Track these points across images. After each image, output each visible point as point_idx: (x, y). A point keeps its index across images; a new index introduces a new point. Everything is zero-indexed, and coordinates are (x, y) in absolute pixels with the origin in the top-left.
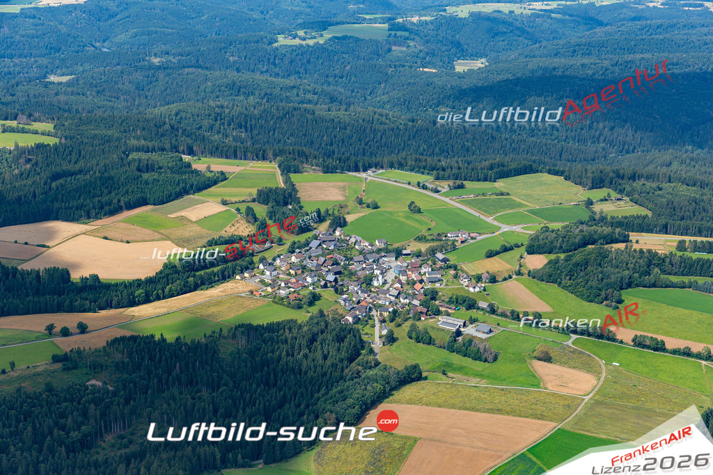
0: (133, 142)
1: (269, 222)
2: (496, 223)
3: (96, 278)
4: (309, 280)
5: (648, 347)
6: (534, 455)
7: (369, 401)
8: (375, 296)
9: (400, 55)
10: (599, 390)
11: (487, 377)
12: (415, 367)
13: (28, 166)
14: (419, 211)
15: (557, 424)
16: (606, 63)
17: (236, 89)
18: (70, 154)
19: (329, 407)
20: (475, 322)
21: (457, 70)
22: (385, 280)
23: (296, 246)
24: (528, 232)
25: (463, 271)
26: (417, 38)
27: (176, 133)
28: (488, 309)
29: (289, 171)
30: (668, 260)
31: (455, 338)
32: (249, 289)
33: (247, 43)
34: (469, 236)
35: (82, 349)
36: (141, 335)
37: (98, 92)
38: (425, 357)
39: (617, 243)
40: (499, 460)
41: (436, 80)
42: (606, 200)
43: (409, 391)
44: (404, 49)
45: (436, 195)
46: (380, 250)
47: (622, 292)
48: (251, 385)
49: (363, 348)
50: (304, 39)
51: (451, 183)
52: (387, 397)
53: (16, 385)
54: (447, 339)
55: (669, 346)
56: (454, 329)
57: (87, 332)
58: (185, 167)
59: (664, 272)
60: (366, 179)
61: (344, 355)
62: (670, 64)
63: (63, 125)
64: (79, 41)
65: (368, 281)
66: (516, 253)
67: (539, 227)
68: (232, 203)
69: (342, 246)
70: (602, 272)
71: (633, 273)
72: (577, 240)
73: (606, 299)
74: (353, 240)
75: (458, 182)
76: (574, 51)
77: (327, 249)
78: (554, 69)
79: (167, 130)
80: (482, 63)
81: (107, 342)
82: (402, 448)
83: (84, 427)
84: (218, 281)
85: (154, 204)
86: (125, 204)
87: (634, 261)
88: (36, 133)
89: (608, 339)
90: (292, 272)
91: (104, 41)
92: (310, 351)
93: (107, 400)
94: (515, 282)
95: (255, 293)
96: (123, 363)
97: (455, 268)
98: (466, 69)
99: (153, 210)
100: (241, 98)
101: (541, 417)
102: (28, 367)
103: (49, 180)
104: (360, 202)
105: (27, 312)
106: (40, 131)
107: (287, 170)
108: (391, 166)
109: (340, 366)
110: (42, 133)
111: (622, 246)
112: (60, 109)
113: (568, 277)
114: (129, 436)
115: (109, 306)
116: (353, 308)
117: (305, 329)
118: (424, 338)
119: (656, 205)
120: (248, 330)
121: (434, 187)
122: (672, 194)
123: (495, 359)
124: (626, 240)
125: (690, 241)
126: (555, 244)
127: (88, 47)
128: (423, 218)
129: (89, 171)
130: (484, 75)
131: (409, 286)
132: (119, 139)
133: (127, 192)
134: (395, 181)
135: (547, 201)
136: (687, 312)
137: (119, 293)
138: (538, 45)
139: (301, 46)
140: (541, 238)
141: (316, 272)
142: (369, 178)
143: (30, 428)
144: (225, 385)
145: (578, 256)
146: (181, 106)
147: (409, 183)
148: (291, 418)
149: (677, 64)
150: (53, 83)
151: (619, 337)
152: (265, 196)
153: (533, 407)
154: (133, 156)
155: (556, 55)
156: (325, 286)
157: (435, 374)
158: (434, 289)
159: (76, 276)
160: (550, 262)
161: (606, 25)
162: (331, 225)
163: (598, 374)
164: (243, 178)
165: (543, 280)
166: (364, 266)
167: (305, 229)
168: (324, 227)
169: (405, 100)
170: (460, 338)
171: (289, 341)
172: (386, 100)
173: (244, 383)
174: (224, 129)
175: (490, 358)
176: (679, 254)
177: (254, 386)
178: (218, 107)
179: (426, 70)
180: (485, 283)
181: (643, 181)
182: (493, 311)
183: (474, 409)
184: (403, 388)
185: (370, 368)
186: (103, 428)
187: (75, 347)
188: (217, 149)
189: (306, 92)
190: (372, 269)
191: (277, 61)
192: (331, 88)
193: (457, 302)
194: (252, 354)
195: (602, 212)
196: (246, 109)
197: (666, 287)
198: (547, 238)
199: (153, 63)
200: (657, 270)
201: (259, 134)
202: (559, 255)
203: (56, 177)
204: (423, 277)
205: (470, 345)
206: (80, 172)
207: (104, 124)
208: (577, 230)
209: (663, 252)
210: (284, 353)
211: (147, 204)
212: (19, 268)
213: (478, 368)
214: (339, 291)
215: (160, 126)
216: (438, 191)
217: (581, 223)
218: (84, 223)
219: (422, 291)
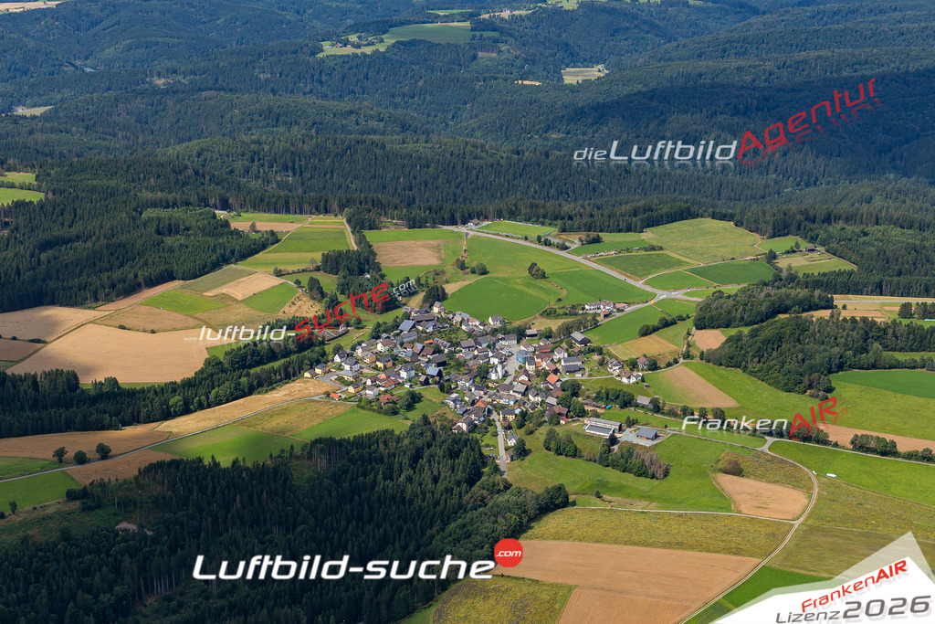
0: (146, 195)
1: (341, 298)
2: (648, 289)
3: (113, 382)
4: (404, 374)
5: (873, 451)
6: (733, 604)
8: (495, 394)
9: (489, 63)
10: (812, 512)
11: (657, 498)
12: (560, 488)
13: (6, 232)
14: (543, 276)
15: (760, 560)
16: (770, 65)
17: (274, 117)
18: (62, 214)
19: (448, 547)
20: (633, 424)
21: (566, 82)
22: (506, 372)
23: (382, 329)
24: (694, 299)
25: (611, 356)
26: (511, 40)
27: (202, 180)
28: (651, 407)
29: (363, 227)
30: (890, 331)
31: (609, 447)
32: (324, 390)
33: (282, 55)
34: (614, 307)
35: (106, 480)
36: (185, 458)
37: (87, 128)
38: (570, 474)
39: (817, 309)
40: (687, 613)
41: (540, 95)
42: (794, 252)
43: (553, 521)
44: (494, 55)
45: (563, 253)
46: (495, 331)
47: (831, 376)
48: (338, 521)
49: (485, 464)
50: (358, 46)
51: (583, 235)
52: (525, 531)
53: (21, 534)
54: (599, 448)
55: (901, 448)
56: (607, 436)
57: (110, 457)
58: (222, 226)
59: (886, 348)
60: (467, 234)
61: (460, 475)
62: (856, 64)
63: (49, 175)
64: (53, 59)
65: (482, 374)
66: (681, 328)
67: (712, 290)
68: (289, 274)
69: (444, 327)
70: (802, 351)
71: (845, 351)
72: (763, 309)
73: (810, 387)
74: (458, 318)
75: (593, 234)
76: (724, 51)
77: (422, 332)
78: (700, 75)
79: (190, 177)
80: (600, 71)
81: (139, 470)
82: (553, 600)
83: (117, 588)
84: (280, 380)
85: (183, 279)
86: (145, 280)
87: (845, 334)
88: (12, 186)
89: (818, 442)
90: (380, 365)
91: (87, 58)
92: (415, 473)
93: (146, 549)
94: (683, 367)
95: (332, 395)
96: (164, 498)
97: (600, 352)
98: (580, 79)
99: (183, 287)
100: (282, 129)
101: (738, 552)
102: (35, 508)
103: (37, 251)
104: (462, 266)
105: (25, 433)
106: (17, 184)
107: (359, 225)
108: (500, 215)
109: (456, 491)
110: (20, 188)
111: (826, 314)
112: (38, 152)
113: (756, 360)
114: (179, 597)
115: (135, 420)
116: (467, 411)
117: (406, 442)
118: (567, 449)
119: (862, 256)
120: (328, 446)
121: (560, 242)
122: (882, 241)
123: (666, 474)
124: (829, 305)
125: (917, 304)
126: (733, 315)
127: (66, 66)
128: (550, 286)
129: (91, 237)
130: (606, 87)
131: (539, 379)
132: (127, 192)
133: (146, 263)
134: (507, 236)
135: (714, 256)
136: (922, 400)
137: (148, 402)
138: (674, 44)
139: (355, 55)
140: (713, 306)
141: (411, 364)
142: (471, 233)
143: (44, 592)
144: (303, 523)
145: (768, 330)
146: (205, 142)
147: (526, 239)
149: (866, 63)
150: (25, 117)
151: (832, 438)
152: (333, 263)
153: (725, 538)
154: (148, 214)
155: (699, 56)
156: (426, 383)
157: (586, 497)
158: (575, 381)
159: (86, 382)
160: (730, 340)
161: (764, 13)
162: (426, 299)
163: (808, 490)
164: (301, 239)
165: (721, 364)
166: (476, 353)
167: (390, 305)
168: (415, 303)
169: (502, 125)
170: (616, 447)
171: (386, 460)
172: (476, 125)
173: (330, 518)
174: (264, 172)
175: (659, 473)
176: (906, 322)
177: (343, 522)
178: (253, 142)
179: (526, 82)
180: (642, 370)
181: (841, 224)
182: (657, 408)
183: (646, 544)
184: (545, 518)
185: (499, 491)
186: (142, 588)
187: (97, 478)
188: (262, 200)
189: (368, 118)
190: (487, 356)
191: (324, 78)
192: (400, 112)
193: (607, 398)
194: (337, 478)
195: (790, 268)
196: (292, 145)
197: (890, 368)
198: (721, 307)
199: (156, 86)
200: (876, 345)
201: (312, 178)
202: (740, 329)
203: (45, 246)
204: (558, 365)
205: (631, 455)
206: (78, 238)
207: (104, 171)
208: (763, 294)
209: (883, 320)
210: (380, 476)
211: (175, 279)
212: (9, 372)
213: (643, 488)
214: (445, 388)
215: (180, 172)
216: (567, 248)
217: (766, 284)
218: (89, 308)
219: (559, 384)
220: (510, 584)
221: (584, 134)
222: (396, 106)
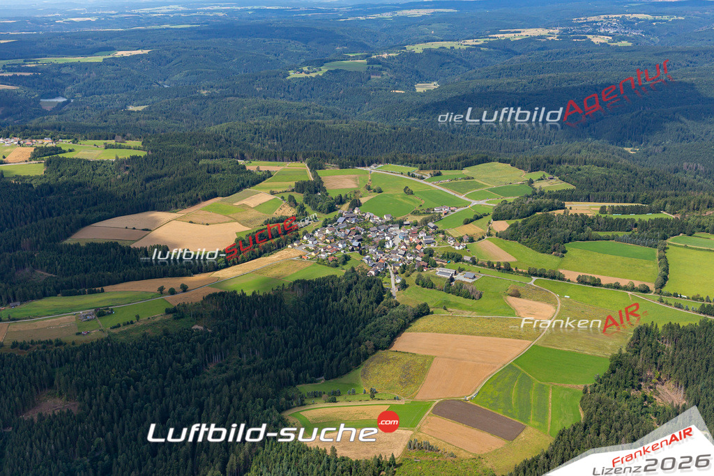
0: (201, 152)
1: (306, 206)
2: (467, 199)
4: (340, 246)
5: (589, 284)
6: (518, 365)
7: (396, 331)
8: (388, 256)
9: (377, 82)
10: (558, 316)
11: (476, 310)
12: (425, 305)
13: (127, 173)
14: (412, 193)
15: (531, 342)
16: (524, 82)
17: (265, 111)
18: (157, 163)
19: (368, 337)
20: (462, 271)
21: (417, 91)
22: (394, 244)
23: (328, 222)
24: (491, 205)
25: (449, 235)
26: (388, 69)
27: (230, 144)
28: (471, 261)
29: (316, 168)
30: (596, 221)
31: (450, 283)
32: (299, 254)
33: (268, 77)
34: (450, 210)
35: (186, 303)
36: (227, 291)
37: (167, 117)
38: (430, 298)
39: (556, 210)
41: (404, 98)
42: (542, 179)
43: (422, 322)
44: (380, 77)
45: (422, 181)
46: (387, 223)
47: (565, 245)
48: (309, 323)
49: (385, 293)
50: (308, 73)
51: (432, 172)
52: (407, 328)
53: (142, 332)
54: (444, 284)
55: (603, 282)
56: (449, 277)
57: (188, 291)
58: (242, 168)
59: (594, 229)
60: (371, 172)
61: (372, 298)
62: (570, 80)
63: (149, 142)
64: (147, 81)
65: (382, 245)
66: (485, 220)
67: (500, 200)
68: (278, 193)
69: (361, 220)
70: (550, 231)
71: (572, 231)
72: (528, 209)
73: (554, 250)
74: (368, 216)
75: (437, 171)
76: (500, 74)
77: (349, 223)
78: (488, 87)
79: (223, 143)
80: (435, 85)
81: (203, 297)
82: (424, 364)
83: (193, 360)
84: (275, 249)
85: (222, 196)
86: (202, 197)
87: (572, 222)
88: (130, 148)
89: (559, 279)
90: (328, 241)
91: (165, 80)
92: (348, 297)
93: (208, 339)
94: (487, 241)
95: (303, 257)
96: (217, 312)
97: (443, 233)
98: (425, 89)
100: (270, 117)
101: (520, 337)
102: (149, 318)
103: (144, 182)
104: (369, 189)
105: (142, 279)
106: (132, 147)
107: (314, 167)
108: (387, 161)
109: (370, 307)
110: (133, 149)
111: (561, 212)
112: (142, 130)
113: (526, 236)
115: (200, 271)
116: (374, 265)
117: (343, 281)
118: (427, 284)
119: (578, 181)
120: (303, 284)
121: (420, 175)
122: (588, 173)
123: (480, 297)
124: (562, 207)
125: (609, 206)
126: (513, 213)
127: (154, 84)
128: (415, 198)
129: (172, 174)
130: (439, 94)
131: (411, 247)
132: (190, 151)
133: (202, 188)
134: (392, 172)
135: (501, 182)
136: (613, 257)
138: (474, 71)
139: (307, 78)
140: (502, 209)
141: (344, 240)
142: (373, 171)
143: (155, 362)
144: (290, 325)
145: (531, 221)
146: (230, 124)
147: (402, 174)
148: (341, 346)
149: (575, 80)
150: (134, 112)
151: (567, 277)
152: (301, 187)
153: (512, 330)
154: (202, 162)
155: (487, 77)
156: (352, 250)
157: (438, 309)
158: (431, 248)
160: (511, 226)
161: (520, 54)
162: (350, 206)
163: (555, 304)
164: (284, 175)
165: (507, 239)
166: (378, 234)
167: (331, 209)
168: (344, 208)
169: (385, 114)
170: (453, 283)
171: (333, 291)
172: (371, 114)
173: (304, 322)
174: (262, 140)
175: (477, 296)
176: (603, 216)
177: (312, 324)
178: (256, 124)
179: (397, 91)
180: (466, 242)
181: (566, 165)
182: (474, 262)
183: (471, 334)
184: (418, 321)
185: (393, 307)
186: (207, 359)
187: (181, 302)
188: (262, 154)
189: (315, 110)
190: (384, 236)
191: (290, 90)
192: (331, 107)
193: (448, 257)
194: (308, 301)
195: (540, 188)
196: (276, 125)
197: (596, 240)
198: (506, 209)
199: (202, 94)
200: (588, 228)
201: (287, 142)
202: (517, 220)
203: (148, 180)
204: (421, 240)
205: (461, 288)
206: (166, 175)
207: (178, 139)
208: (528, 202)
209: (591, 215)
210: (330, 299)
211: (218, 196)
212: (132, 246)
213: (468, 304)
214: (362, 253)
215: (218, 140)
216: (424, 178)
217: (528, 197)
218: (173, 212)
219: (422, 250)
220: (400, 356)
221: (428, 118)
222: (329, 104)
